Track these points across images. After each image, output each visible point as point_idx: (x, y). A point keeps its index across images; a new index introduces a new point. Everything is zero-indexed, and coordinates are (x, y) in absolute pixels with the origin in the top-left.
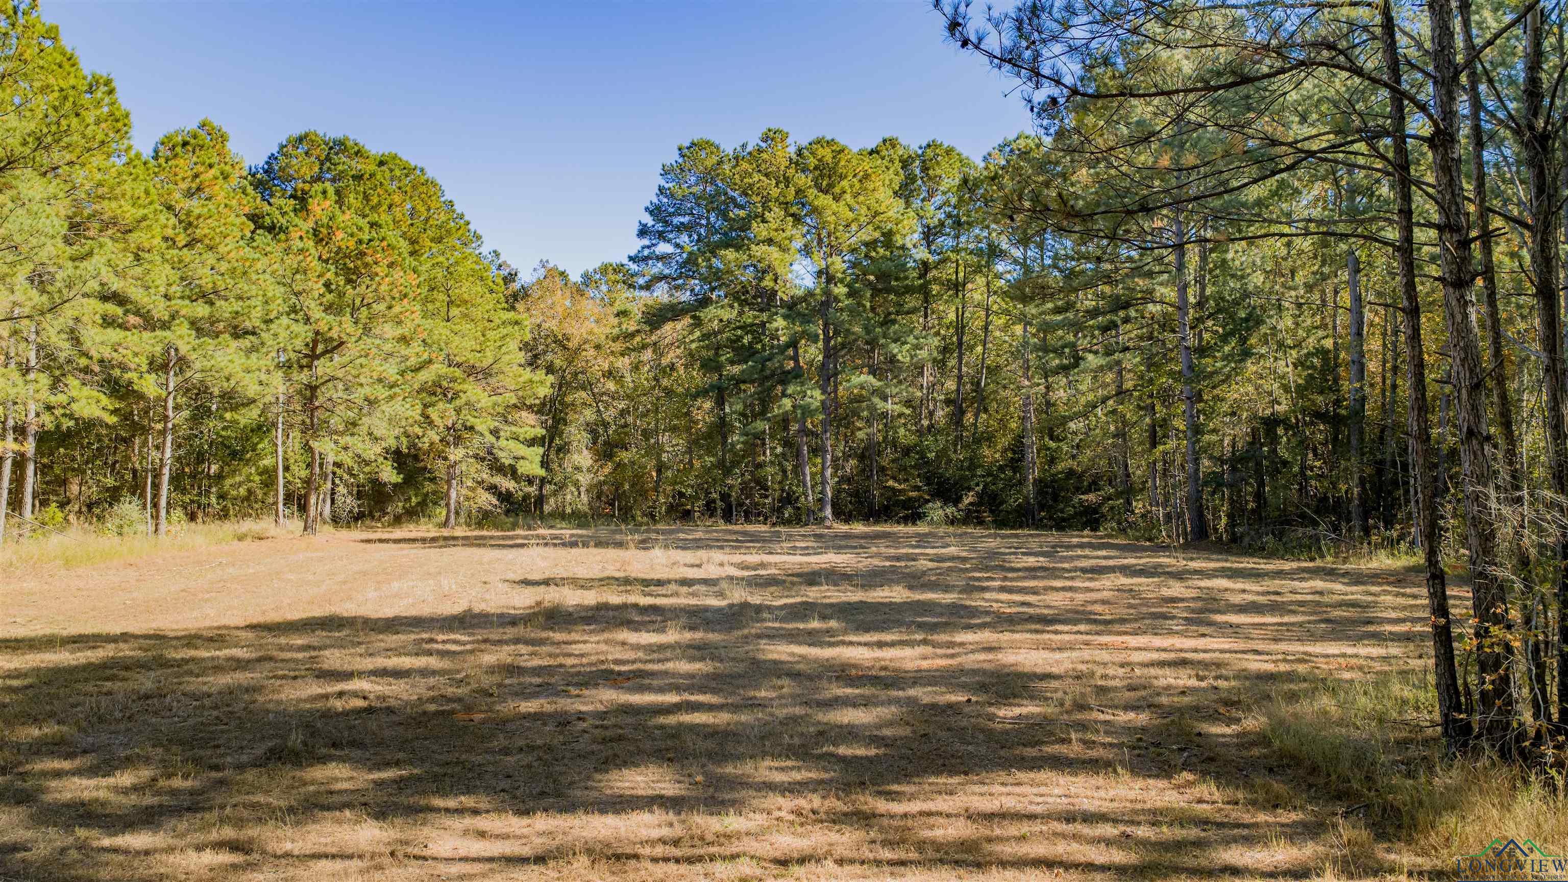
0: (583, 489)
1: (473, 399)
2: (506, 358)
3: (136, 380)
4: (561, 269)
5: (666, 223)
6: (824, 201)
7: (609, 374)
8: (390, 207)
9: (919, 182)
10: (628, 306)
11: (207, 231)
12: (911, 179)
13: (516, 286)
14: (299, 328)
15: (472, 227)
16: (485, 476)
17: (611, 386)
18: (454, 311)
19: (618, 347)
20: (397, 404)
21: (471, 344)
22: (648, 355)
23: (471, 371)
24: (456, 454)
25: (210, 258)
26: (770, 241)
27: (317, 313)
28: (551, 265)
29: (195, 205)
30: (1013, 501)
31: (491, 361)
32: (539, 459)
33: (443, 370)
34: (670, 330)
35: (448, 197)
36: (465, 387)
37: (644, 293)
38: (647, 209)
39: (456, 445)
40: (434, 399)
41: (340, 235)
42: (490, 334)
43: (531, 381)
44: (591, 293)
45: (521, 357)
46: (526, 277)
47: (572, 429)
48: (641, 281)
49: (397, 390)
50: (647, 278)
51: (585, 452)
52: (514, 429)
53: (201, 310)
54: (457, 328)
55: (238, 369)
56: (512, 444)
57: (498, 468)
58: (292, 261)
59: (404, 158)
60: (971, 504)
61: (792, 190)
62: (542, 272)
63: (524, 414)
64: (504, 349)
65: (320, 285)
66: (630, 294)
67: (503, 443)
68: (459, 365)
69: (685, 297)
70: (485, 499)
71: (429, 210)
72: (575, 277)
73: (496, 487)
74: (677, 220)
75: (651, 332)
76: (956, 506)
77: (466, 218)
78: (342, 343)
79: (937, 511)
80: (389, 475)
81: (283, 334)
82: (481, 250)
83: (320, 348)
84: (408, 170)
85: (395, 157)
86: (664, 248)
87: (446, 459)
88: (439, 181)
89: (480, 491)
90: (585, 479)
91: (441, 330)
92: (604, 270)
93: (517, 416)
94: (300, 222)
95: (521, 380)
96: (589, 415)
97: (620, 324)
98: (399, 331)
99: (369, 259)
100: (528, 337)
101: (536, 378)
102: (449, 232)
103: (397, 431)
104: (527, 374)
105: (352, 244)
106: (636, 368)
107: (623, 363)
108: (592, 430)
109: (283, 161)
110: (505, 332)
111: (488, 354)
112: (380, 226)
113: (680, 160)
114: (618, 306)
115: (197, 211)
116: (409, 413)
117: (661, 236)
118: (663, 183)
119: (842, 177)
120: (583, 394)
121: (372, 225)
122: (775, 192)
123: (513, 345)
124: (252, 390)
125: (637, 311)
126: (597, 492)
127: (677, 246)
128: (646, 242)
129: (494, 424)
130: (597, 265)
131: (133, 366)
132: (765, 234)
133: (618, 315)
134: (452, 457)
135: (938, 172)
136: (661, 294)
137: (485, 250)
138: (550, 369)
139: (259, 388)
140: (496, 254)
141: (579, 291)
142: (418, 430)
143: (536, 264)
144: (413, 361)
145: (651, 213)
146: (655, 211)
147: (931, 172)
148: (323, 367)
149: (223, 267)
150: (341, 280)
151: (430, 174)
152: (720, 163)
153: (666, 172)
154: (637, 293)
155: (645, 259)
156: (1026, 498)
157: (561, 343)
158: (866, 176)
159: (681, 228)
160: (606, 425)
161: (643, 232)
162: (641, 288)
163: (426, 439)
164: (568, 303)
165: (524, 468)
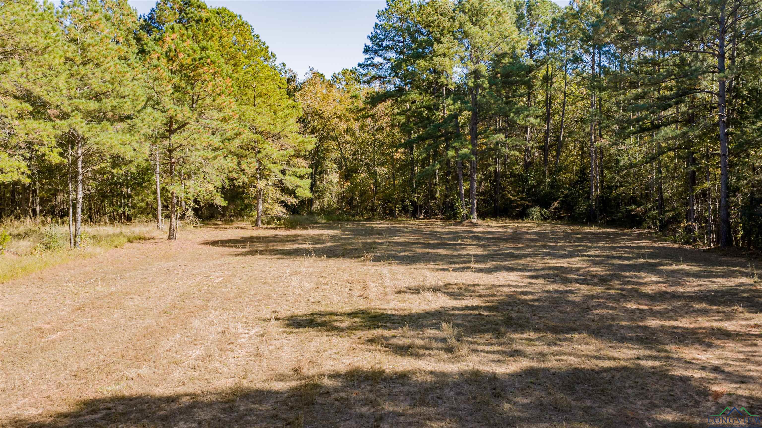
0: (334, 195)
1: (270, 153)
2: (289, 128)
3: (47, 153)
4: (321, 73)
5: (379, 45)
6: (475, 30)
7: (347, 131)
8: (221, 38)
9: (526, 19)
10: (357, 93)
11: (94, 54)
12: (521, 17)
13: (293, 84)
14: (158, 114)
15: (270, 50)
16: (278, 196)
17: (348, 138)
18: (258, 100)
19: (352, 116)
20: (221, 161)
21: (267, 119)
22: (368, 121)
23: (268, 135)
24: (261, 184)
25: (98, 72)
26: (444, 55)
27: (170, 105)
28: (315, 70)
29: (88, 38)
30: (582, 207)
31: (279, 130)
32: (309, 186)
33: (252, 136)
34: (381, 107)
35: (256, 32)
36: (265, 146)
37: (366, 86)
38: (368, 37)
39: (261, 179)
40: (247, 152)
41: (181, 56)
42: (279, 114)
43: (303, 142)
44: (337, 85)
45: (297, 127)
46: (301, 77)
47: (327, 162)
48: (365, 79)
49: (219, 153)
50: (369, 77)
51: (335, 174)
52: (294, 169)
53: (93, 105)
54: (259, 110)
55: (116, 143)
56: (293, 179)
57: (286, 191)
58: (153, 73)
59: (231, 10)
60: (556, 208)
61: (457, 23)
62: (310, 75)
63: (300, 160)
64: (287, 123)
65: (170, 87)
66: (358, 86)
67: (287, 177)
68: (261, 133)
69: (390, 88)
70: (279, 210)
71: (245, 40)
72: (328, 77)
73: (284, 202)
74: (384, 44)
75: (371, 108)
76: (547, 209)
77: (267, 45)
78: (186, 124)
79: (536, 211)
80: (219, 201)
81: (148, 120)
82: (275, 63)
83: (175, 126)
84: (233, 17)
85: (225, 10)
86: (378, 60)
87: (255, 187)
88: (250, 23)
89: (276, 204)
90: (334, 189)
91: (250, 112)
92: (344, 72)
93: (296, 161)
94: (157, 48)
95: (298, 141)
96: (337, 154)
97: (353, 103)
98: (221, 115)
99: (201, 71)
100: (302, 113)
101: (306, 140)
102: (256, 52)
103: (223, 176)
104: (300, 138)
105: (189, 61)
106: (362, 128)
107: (356, 125)
108: (339, 162)
109: (159, 13)
110: (287, 112)
111: (278, 126)
112: (207, 49)
113: (387, 8)
114: (351, 94)
115: (88, 41)
116: (230, 165)
117: (376, 54)
118: (377, 21)
119: (485, 15)
120: (333, 143)
121: (203, 49)
122: (448, 24)
123: (292, 120)
124: (129, 154)
125: (362, 95)
126: (341, 198)
127: (385, 59)
128: (368, 56)
129: (282, 168)
130: (340, 70)
131: (46, 143)
132: (441, 51)
133: (351, 98)
134: (259, 186)
135: (537, 12)
136: (376, 87)
137: (277, 63)
138: (313, 132)
139: (133, 153)
140: (284, 65)
141: (330, 85)
142: (235, 175)
143: (307, 70)
144: (229, 134)
145: (371, 39)
146: (373, 38)
147: (533, 13)
148: (176, 139)
149: (107, 77)
150: (183, 84)
151: (245, 19)
152: (411, 9)
153: (379, 16)
154: (362, 86)
155: (368, 66)
156: (590, 206)
157: (320, 115)
158: (499, 15)
159: (387, 48)
160: (345, 159)
161: (366, 50)
162: (364, 82)
163: (240, 180)
164: (324, 91)
165: (300, 192)
